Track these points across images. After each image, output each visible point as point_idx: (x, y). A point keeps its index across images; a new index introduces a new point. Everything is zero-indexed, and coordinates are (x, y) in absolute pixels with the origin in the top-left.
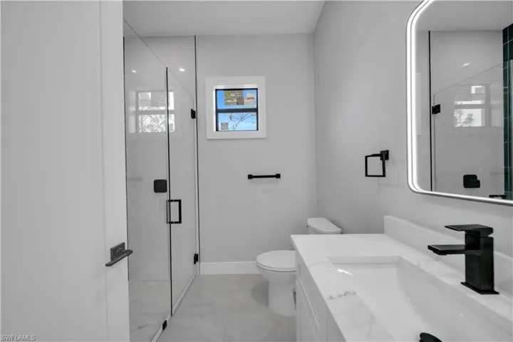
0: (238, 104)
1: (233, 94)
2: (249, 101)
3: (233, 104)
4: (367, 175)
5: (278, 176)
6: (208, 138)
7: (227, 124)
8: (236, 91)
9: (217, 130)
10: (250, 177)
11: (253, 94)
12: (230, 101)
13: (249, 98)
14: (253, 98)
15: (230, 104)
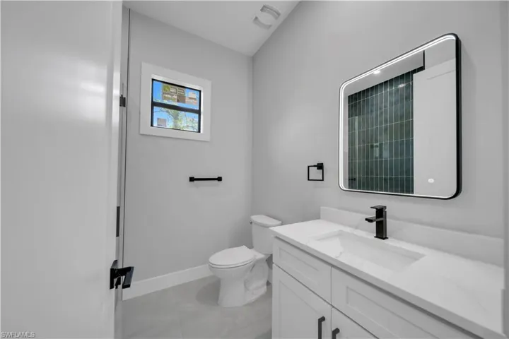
0: (178, 101)
1: (173, 90)
2: (191, 101)
3: (173, 100)
4: (309, 180)
5: (220, 179)
6: (141, 133)
7: (165, 121)
8: (177, 88)
9: (152, 125)
10: (192, 179)
11: (195, 95)
12: (169, 96)
13: (190, 98)
14: (195, 99)
15: (168, 99)
